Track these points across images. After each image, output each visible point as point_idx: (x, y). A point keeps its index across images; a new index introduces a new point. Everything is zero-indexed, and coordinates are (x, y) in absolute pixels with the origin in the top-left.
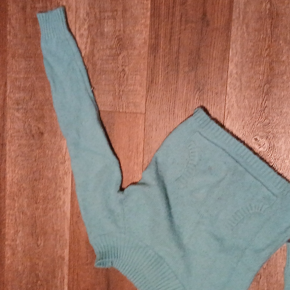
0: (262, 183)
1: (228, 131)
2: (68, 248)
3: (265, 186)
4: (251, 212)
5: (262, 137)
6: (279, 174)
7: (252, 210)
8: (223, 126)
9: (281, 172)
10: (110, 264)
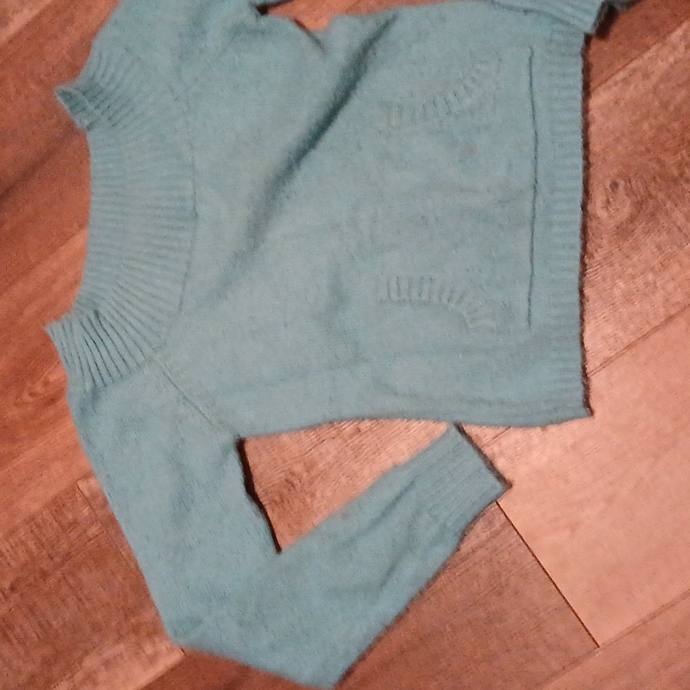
0: (532, 275)
1: (586, 111)
2: (36, 12)
3: (531, 285)
4: (452, 305)
5: (630, 192)
6: (581, 292)
7: (459, 303)
8: (587, 91)
9: (587, 291)
10: (86, 122)
